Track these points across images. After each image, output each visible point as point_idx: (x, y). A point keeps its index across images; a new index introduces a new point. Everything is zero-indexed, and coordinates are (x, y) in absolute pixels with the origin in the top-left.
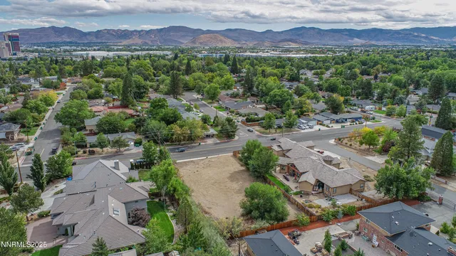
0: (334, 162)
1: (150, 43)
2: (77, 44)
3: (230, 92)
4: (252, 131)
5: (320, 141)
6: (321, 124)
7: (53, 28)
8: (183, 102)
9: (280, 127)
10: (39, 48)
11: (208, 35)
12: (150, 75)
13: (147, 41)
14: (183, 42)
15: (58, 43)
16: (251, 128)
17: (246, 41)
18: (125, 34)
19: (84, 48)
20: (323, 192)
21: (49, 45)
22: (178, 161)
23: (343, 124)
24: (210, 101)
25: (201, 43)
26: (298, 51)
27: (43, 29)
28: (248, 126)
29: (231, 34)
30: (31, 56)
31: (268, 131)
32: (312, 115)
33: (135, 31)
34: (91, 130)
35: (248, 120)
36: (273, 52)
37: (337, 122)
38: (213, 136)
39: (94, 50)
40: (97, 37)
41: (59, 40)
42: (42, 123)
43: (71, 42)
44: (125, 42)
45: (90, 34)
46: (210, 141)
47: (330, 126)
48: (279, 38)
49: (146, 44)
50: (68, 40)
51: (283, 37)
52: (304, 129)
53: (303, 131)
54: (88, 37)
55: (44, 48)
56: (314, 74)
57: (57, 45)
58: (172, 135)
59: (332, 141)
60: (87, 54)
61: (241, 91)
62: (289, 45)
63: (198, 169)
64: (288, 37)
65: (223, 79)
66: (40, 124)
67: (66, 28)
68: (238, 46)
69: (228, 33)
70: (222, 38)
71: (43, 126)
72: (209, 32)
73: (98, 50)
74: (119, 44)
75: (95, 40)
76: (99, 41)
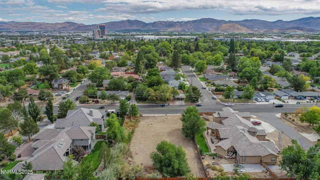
0: (258, 134)
1: (186, 30)
2: (140, 31)
3: (217, 67)
4: (215, 99)
5: (267, 114)
6: (278, 99)
7: (129, 21)
8: (179, 73)
9: (239, 98)
10: (118, 33)
11: (228, 24)
12: (168, 52)
13: (185, 29)
14: (209, 29)
15: (130, 30)
16: (215, 96)
17: (258, 29)
18: (171, 24)
19: (143, 33)
20: (235, 158)
21: (124, 31)
22: (143, 115)
23: (299, 101)
24: (199, 73)
25: (222, 30)
26: (299, 37)
27: (123, 21)
28: (214, 94)
29: (248, 24)
30: (110, 38)
31: (227, 100)
32: (276, 91)
33: (178, 22)
34: (106, 87)
35: (217, 90)
36: (276, 38)
37: (296, 98)
38: (182, 99)
39: (149, 35)
40: (153, 27)
41: (131, 28)
42: (83, 80)
43: (137, 30)
44: (170, 30)
45: (149, 24)
46: (178, 103)
47: (286, 101)
48: (288, 26)
49: (184, 31)
50: (136, 28)
51: (291, 25)
52: (260, 102)
53: (258, 103)
54: (148, 26)
55: (121, 33)
56: (301, 56)
57: (129, 31)
58: (149, 96)
59: (279, 115)
60: (143, 37)
61: (225, 67)
62: (296, 32)
63: (153, 123)
64: (295, 26)
65: (214, 57)
66: (82, 81)
67: (136, 21)
68: (251, 32)
69: (245, 23)
70: (239, 26)
71: (82, 82)
72: (230, 22)
73: (152, 35)
74: (167, 31)
75: (152, 28)
76: (154, 29)
